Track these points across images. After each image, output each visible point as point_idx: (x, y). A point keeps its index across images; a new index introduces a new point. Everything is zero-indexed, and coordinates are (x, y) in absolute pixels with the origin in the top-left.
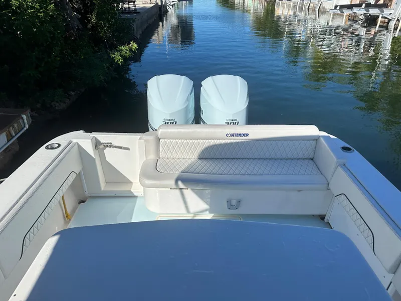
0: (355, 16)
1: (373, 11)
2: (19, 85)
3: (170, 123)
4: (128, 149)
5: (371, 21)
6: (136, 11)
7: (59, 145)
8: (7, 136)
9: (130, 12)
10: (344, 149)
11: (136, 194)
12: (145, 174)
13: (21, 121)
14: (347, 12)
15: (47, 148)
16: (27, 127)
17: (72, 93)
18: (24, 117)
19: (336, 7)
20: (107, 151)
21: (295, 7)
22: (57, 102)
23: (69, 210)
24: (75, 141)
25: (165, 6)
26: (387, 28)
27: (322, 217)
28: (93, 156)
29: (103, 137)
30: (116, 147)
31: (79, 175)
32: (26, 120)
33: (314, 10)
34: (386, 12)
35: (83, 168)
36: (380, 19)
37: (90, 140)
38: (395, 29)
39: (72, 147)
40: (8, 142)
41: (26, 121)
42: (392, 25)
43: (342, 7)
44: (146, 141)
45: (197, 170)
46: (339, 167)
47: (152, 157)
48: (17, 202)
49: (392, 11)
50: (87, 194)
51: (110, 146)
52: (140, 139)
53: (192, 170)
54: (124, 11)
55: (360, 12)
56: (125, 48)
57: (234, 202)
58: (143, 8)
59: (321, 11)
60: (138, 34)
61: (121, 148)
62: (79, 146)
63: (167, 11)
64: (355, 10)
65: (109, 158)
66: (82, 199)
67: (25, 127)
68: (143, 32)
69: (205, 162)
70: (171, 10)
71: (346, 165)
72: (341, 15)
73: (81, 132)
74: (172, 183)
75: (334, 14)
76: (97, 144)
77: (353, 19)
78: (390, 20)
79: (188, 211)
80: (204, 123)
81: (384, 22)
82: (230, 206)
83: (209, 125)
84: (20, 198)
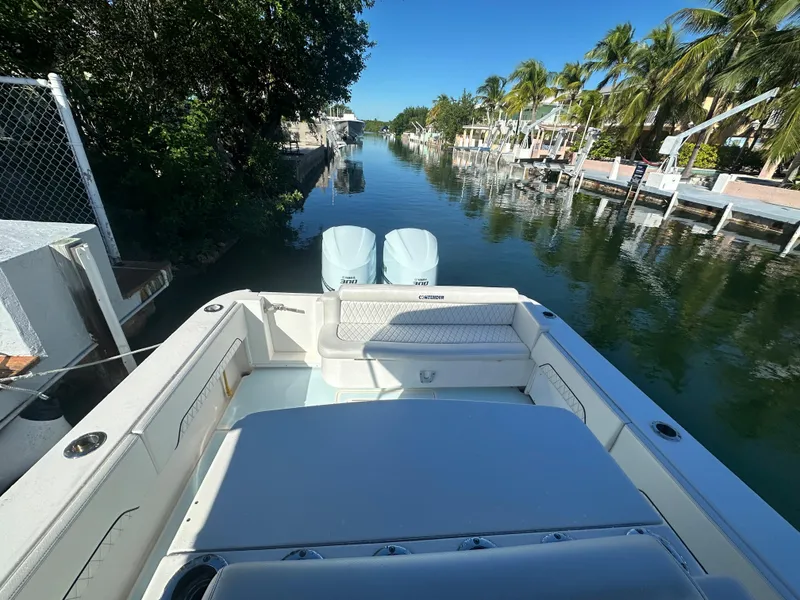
0: (536, 171)
1: (554, 167)
2: (158, 234)
3: (349, 281)
4: (303, 312)
5: (552, 177)
6: (298, 153)
7: (222, 307)
8: (141, 294)
9: (292, 153)
10: (546, 314)
11: (310, 365)
12: (324, 342)
13: (159, 277)
14: (527, 166)
15: (206, 310)
16: (167, 284)
17: (223, 244)
18: (164, 272)
19: (516, 160)
20: (278, 314)
21: (473, 157)
22: (205, 255)
23: (230, 385)
24: (239, 302)
25: (332, 149)
26: (568, 185)
27: (522, 389)
28: (261, 319)
29: (274, 298)
30: (288, 309)
31: (243, 343)
32: (166, 275)
33: (493, 163)
34: (567, 168)
35: (248, 335)
36: (561, 175)
37: (258, 302)
38: (576, 186)
39: (237, 310)
40: (143, 302)
41: (166, 277)
42: (573, 182)
43: (522, 160)
44: (325, 303)
45: (386, 338)
46: (543, 335)
47: (332, 321)
48: (173, 377)
49: (573, 168)
50: (251, 365)
51: (282, 309)
52: (318, 300)
53: (380, 337)
54: (285, 152)
55: (541, 167)
56: (287, 197)
57: (428, 375)
58: (306, 150)
59: (502, 164)
60: (300, 177)
61: (294, 310)
62: (244, 307)
63: (334, 154)
64: (536, 164)
65: (279, 323)
66: (245, 371)
67: (164, 283)
68: (306, 177)
69: (400, 328)
70: (338, 153)
71: (550, 332)
72: (522, 169)
73: (247, 291)
74: (359, 353)
75: (514, 167)
76: (266, 306)
77: (534, 174)
78: (571, 177)
79: (377, 386)
80: (388, 282)
81: (565, 179)
82: (423, 378)
83: (396, 285)
84: (177, 372)
